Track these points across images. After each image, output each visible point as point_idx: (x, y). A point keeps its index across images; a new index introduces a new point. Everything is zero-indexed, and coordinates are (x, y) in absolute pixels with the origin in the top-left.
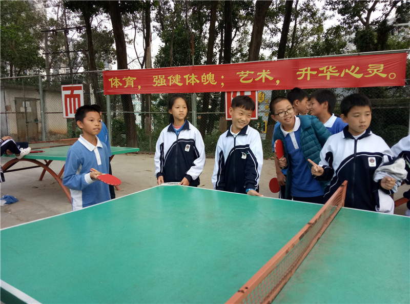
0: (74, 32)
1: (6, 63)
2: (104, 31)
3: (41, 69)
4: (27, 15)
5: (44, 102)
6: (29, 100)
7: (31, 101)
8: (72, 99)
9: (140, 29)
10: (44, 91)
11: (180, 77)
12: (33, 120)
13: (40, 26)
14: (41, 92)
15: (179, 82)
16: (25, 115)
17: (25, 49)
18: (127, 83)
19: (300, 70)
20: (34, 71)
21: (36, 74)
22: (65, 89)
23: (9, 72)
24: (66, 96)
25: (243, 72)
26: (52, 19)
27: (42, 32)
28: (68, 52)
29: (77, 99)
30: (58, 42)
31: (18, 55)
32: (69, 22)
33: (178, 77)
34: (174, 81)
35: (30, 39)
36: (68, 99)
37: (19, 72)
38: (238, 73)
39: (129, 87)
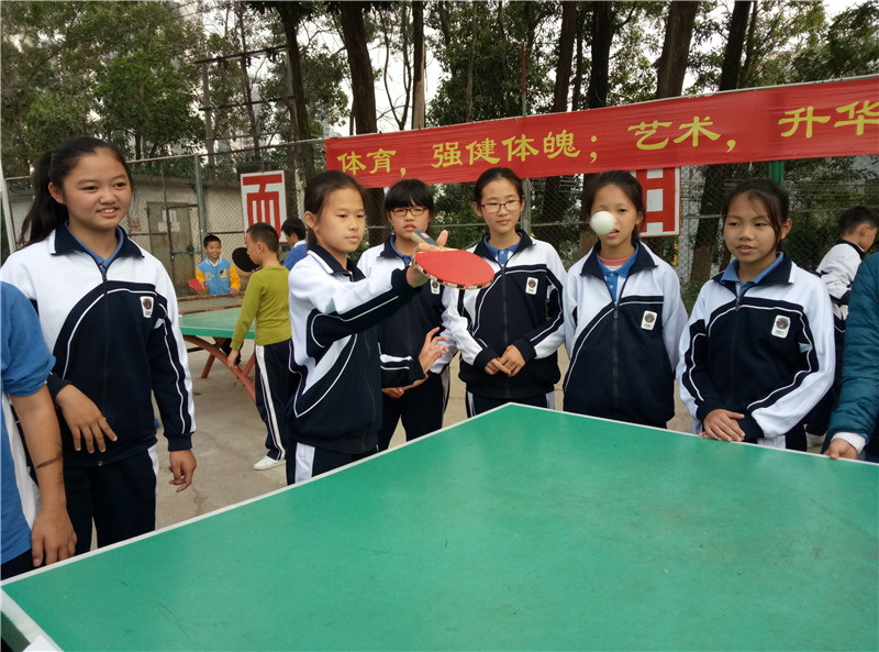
0: (261, 60)
1: (127, 132)
2: (321, 56)
3: (196, 142)
4: (168, 32)
5: (205, 210)
6: (176, 206)
7: (180, 210)
8: (263, 202)
9: (396, 46)
10: (205, 188)
11: (493, 144)
12: (184, 250)
13: (194, 53)
14: (199, 189)
15: (490, 156)
16: (167, 237)
17: (164, 102)
18: (377, 164)
19: (787, 113)
20: (183, 147)
21: (186, 153)
22: (248, 181)
23: (134, 151)
24: (251, 197)
25: (643, 125)
26: (215, 37)
27: (196, 63)
28: (249, 103)
29: (271, 202)
30: (229, 84)
31: (150, 115)
32: (249, 40)
33: (489, 144)
34: (480, 155)
35: (174, 80)
36: (254, 203)
37: (154, 149)
38: (631, 128)
39: (382, 172)
